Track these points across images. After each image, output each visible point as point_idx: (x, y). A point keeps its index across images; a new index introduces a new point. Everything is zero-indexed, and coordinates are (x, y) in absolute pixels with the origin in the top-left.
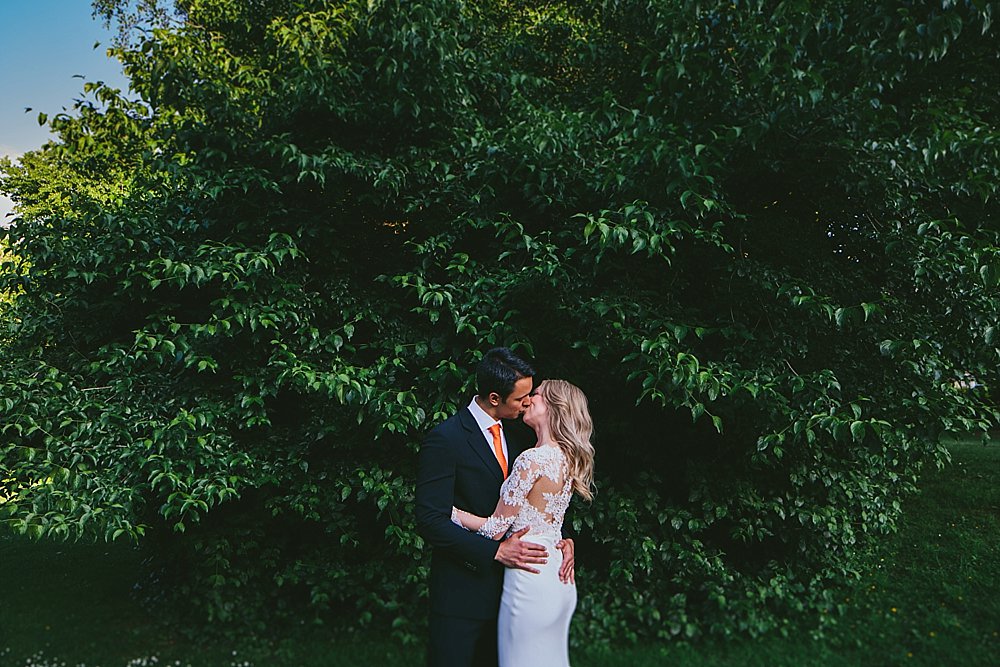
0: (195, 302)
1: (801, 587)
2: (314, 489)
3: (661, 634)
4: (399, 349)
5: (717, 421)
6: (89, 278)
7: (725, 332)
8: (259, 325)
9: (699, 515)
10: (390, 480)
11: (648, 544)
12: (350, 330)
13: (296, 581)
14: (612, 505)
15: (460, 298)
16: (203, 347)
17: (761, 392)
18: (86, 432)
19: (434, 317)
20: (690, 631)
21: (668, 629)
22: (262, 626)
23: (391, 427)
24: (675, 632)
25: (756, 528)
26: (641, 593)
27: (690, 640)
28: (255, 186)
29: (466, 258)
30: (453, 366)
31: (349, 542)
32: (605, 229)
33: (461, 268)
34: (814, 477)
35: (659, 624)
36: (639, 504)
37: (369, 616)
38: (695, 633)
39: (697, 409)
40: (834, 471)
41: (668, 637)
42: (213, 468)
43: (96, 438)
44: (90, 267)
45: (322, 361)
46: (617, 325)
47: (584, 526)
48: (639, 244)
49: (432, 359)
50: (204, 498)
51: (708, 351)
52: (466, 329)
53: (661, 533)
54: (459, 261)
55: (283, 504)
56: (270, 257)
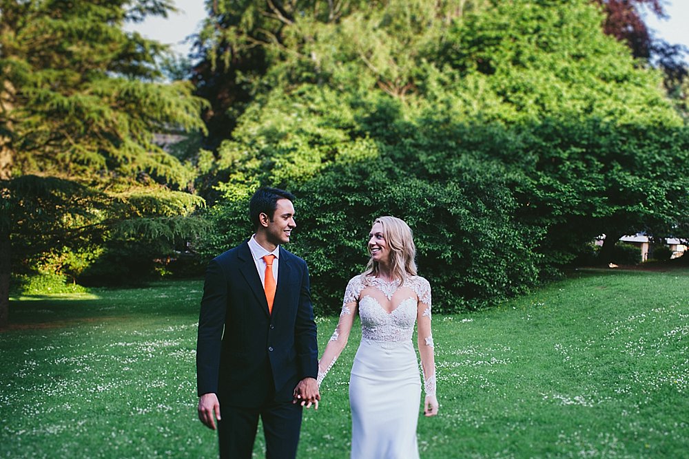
0: (323, 226)
12: (356, 231)
16: (324, 236)
20: (441, 310)
28: (337, 201)
45: (349, 239)
55: (335, 275)
56: (340, 217)
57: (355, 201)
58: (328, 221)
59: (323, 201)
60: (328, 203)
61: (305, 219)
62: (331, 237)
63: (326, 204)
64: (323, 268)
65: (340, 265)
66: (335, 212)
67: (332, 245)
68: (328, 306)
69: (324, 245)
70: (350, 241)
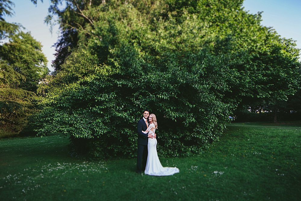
0: (100, 103)
1: (198, 149)
2: (116, 132)
3: (173, 156)
4: (131, 110)
5: (176, 120)
6: (81, 98)
7: (178, 108)
8: (110, 106)
9: (179, 136)
10: (129, 130)
11: (171, 141)
12: (123, 106)
13: (112, 148)
14: (164, 134)
15: (141, 102)
16: (101, 110)
17: (182, 116)
18: (82, 123)
19: (137, 106)
20: (178, 155)
21: (174, 155)
22: (104, 158)
23: (131, 122)
24: (175, 155)
25: (189, 138)
26: (170, 150)
27: (178, 157)
28: (109, 85)
29: (141, 96)
30: (140, 112)
31: (122, 141)
32: (160, 96)
33: (141, 98)
34: (198, 130)
35: (172, 154)
36: (169, 134)
37: (126, 153)
38: (179, 156)
39: (173, 119)
40: (202, 129)
41: (174, 156)
42: (102, 128)
43: (83, 124)
44: (81, 96)
45: (119, 111)
46: (163, 107)
47: (160, 137)
48: (165, 98)
49: (136, 111)
50: (102, 132)
51: (176, 111)
52: (142, 107)
53: (173, 139)
54: (140, 97)
55: (110, 135)
56: (112, 96)
57: (122, 84)
58: (103, 99)
59: (99, 85)
60: (103, 86)
61: (88, 99)
62: (106, 110)
63: (102, 87)
64: (101, 132)
65: (113, 129)
66: (109, 93)
67: (107, 116)
68: (107, 154)
69: (102, 116)
70: (119, 113)
